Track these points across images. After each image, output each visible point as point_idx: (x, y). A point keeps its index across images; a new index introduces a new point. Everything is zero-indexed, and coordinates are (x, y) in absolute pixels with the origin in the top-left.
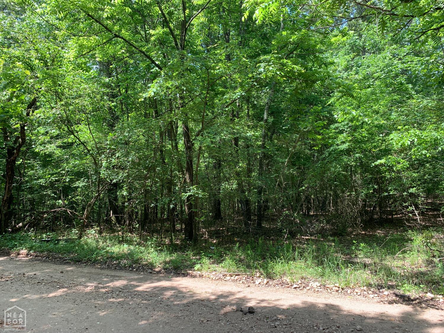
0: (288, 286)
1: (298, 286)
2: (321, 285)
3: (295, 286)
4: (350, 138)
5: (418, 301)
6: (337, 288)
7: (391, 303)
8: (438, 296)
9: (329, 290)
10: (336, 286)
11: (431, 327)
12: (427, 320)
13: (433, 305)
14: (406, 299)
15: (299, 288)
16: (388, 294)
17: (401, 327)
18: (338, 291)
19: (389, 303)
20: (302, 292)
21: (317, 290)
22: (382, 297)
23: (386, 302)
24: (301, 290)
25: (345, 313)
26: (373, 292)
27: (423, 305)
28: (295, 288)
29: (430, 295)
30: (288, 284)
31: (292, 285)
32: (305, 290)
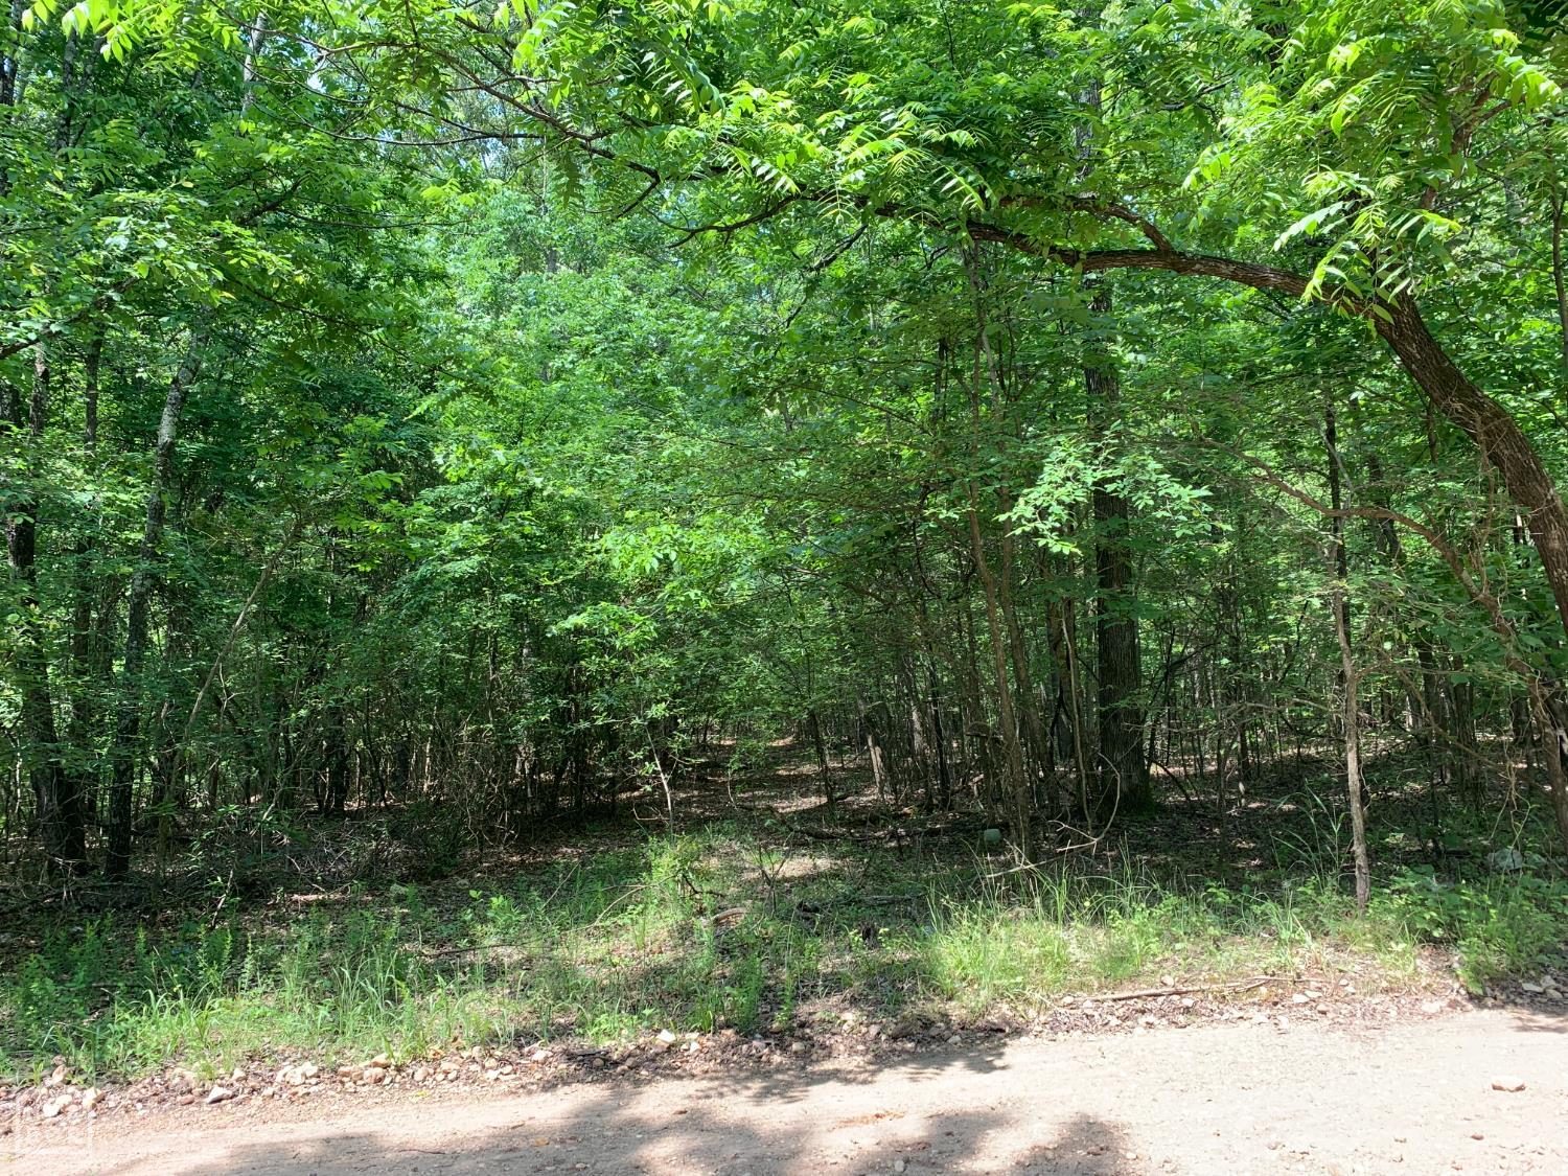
0: (190, 1096)
1: (230, 1093)
2: (322, 1070)
3: (217, 1092)
4: (484, 540)
5: (629, 1062)
6: (379, 1071)
7: (549, 1086)
8: (689, 1036)
9: (349, 1085)
10: (376, 1065)
11: (650, 1140)
12: (645, 1117)
13: (669, 1067)
14: (596, 1065)
15: (234, 1096)
16: (547, 1058)
17: (562, 1162)
18: (380, 1080)
19: (545, 1089)
20: (240, 1112)
21: (302, 1091)
22: (527, 1071)
23: (534, 1087)
24: (238, 1104)
25: (389, 1156)
26: (500, 1060)
27: (644, 1072)
28: (219, 1100)
29: (666, 1037)
30: (190, 1092)
31: (204, 1094)
32: (257, 1100)
